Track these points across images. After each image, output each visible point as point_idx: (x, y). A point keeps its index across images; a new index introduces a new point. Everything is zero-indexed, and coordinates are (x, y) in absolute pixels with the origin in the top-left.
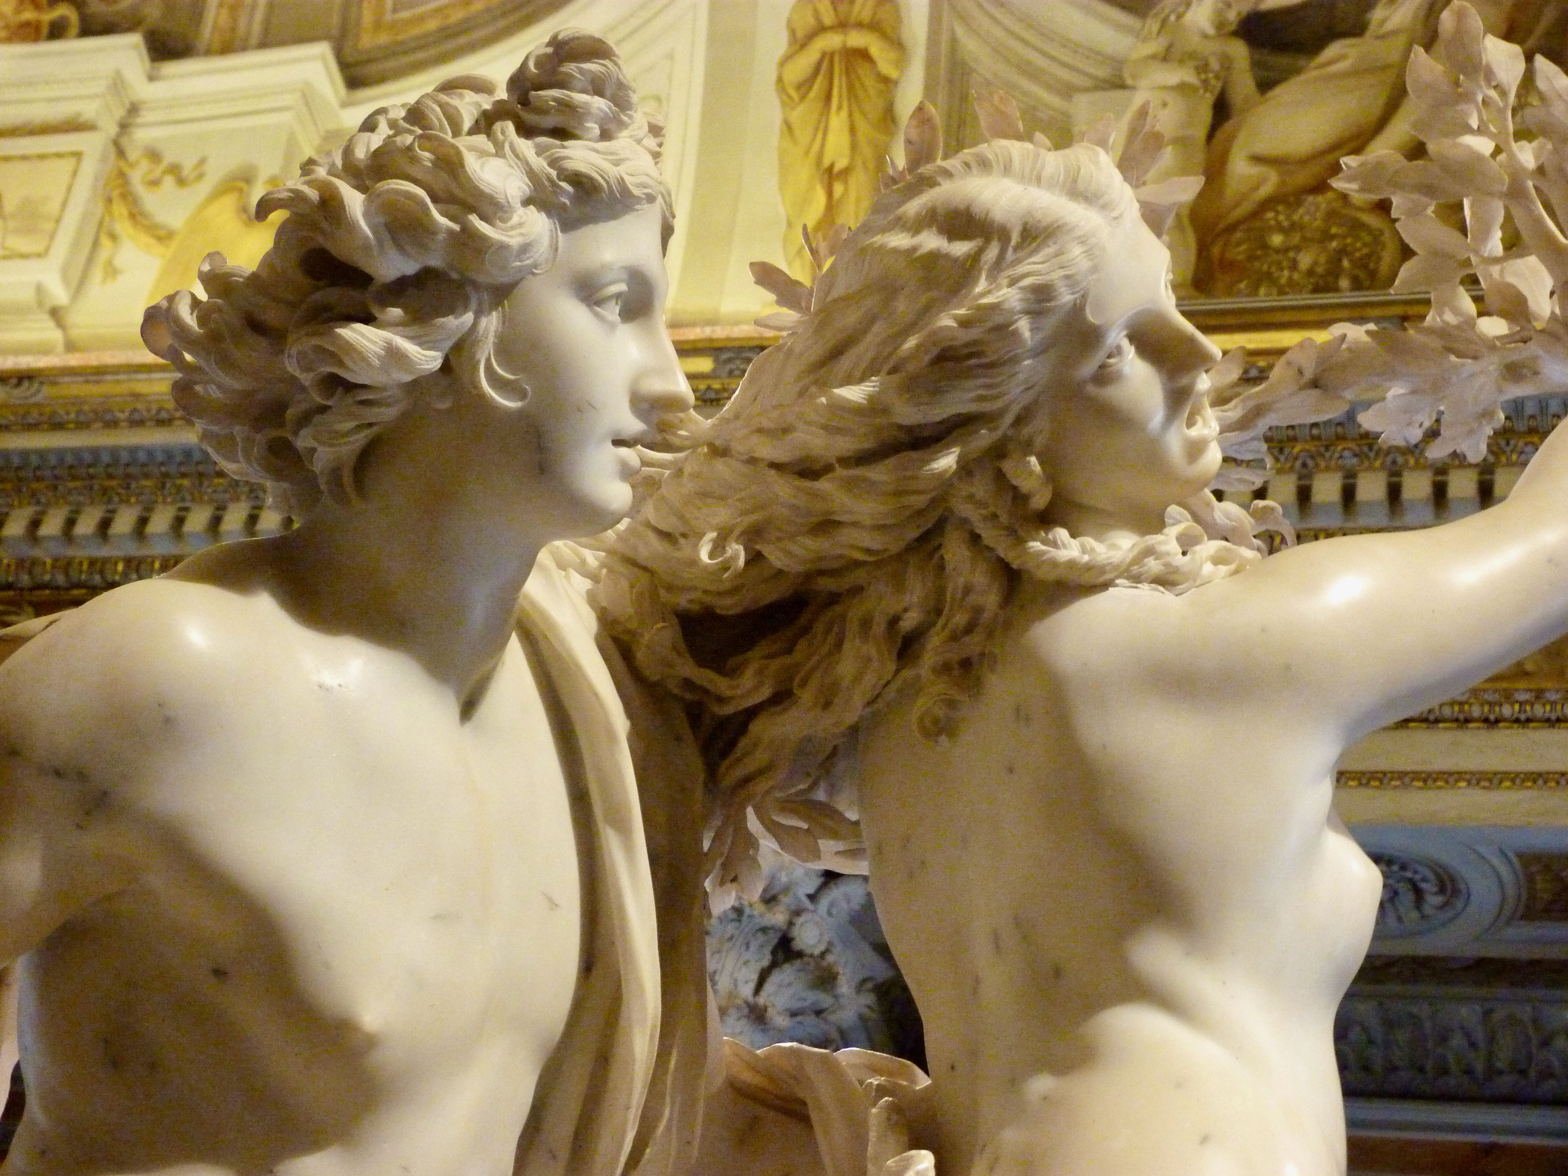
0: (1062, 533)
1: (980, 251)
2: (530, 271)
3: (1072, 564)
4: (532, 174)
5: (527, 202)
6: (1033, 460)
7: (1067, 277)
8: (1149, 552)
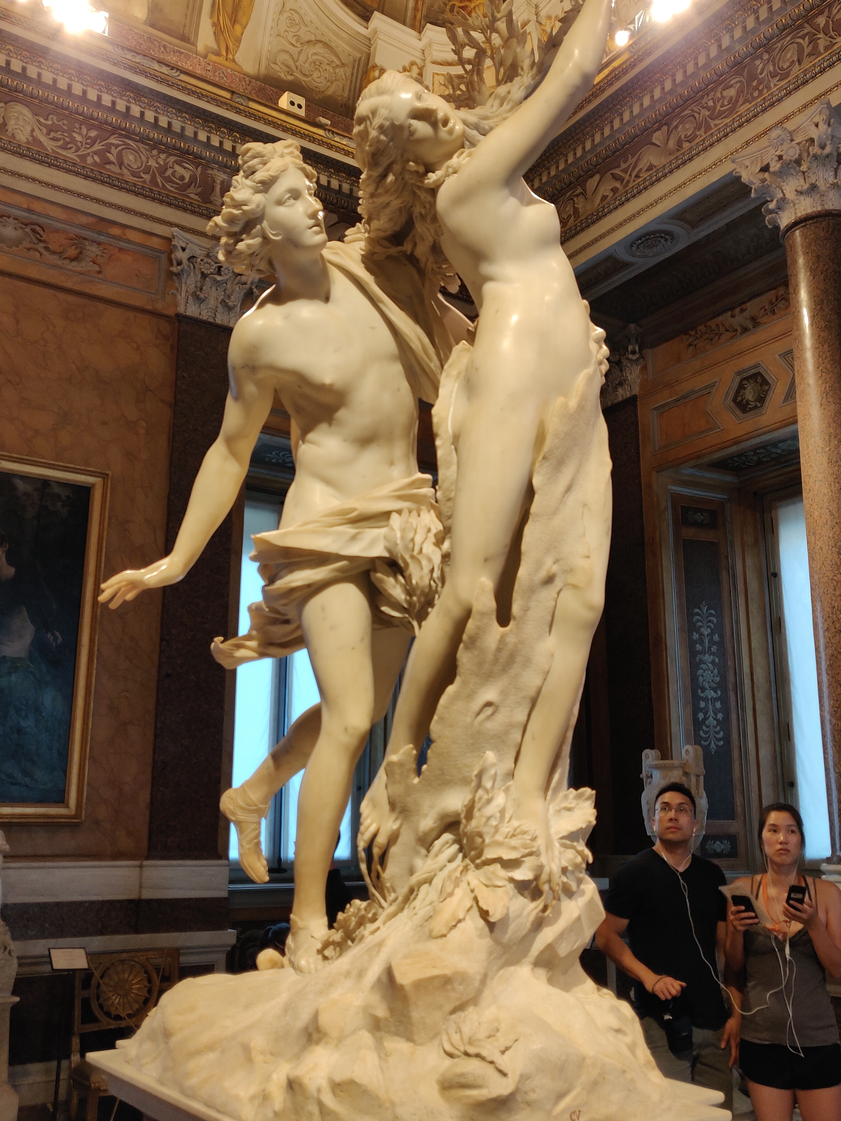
0: (430, 175)
1: (366, 124)
2: (264, 207)
3: (434, 182)
4: (251, 187)
5: (254, 194)
6: (411, 163)
7: (384, 119)
8: (448, 167)
